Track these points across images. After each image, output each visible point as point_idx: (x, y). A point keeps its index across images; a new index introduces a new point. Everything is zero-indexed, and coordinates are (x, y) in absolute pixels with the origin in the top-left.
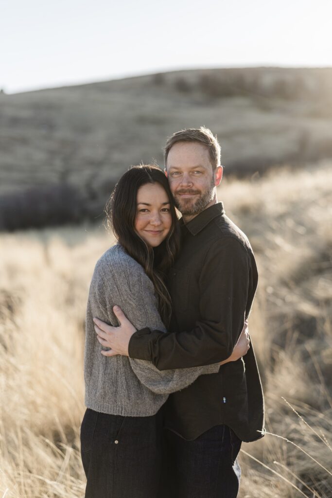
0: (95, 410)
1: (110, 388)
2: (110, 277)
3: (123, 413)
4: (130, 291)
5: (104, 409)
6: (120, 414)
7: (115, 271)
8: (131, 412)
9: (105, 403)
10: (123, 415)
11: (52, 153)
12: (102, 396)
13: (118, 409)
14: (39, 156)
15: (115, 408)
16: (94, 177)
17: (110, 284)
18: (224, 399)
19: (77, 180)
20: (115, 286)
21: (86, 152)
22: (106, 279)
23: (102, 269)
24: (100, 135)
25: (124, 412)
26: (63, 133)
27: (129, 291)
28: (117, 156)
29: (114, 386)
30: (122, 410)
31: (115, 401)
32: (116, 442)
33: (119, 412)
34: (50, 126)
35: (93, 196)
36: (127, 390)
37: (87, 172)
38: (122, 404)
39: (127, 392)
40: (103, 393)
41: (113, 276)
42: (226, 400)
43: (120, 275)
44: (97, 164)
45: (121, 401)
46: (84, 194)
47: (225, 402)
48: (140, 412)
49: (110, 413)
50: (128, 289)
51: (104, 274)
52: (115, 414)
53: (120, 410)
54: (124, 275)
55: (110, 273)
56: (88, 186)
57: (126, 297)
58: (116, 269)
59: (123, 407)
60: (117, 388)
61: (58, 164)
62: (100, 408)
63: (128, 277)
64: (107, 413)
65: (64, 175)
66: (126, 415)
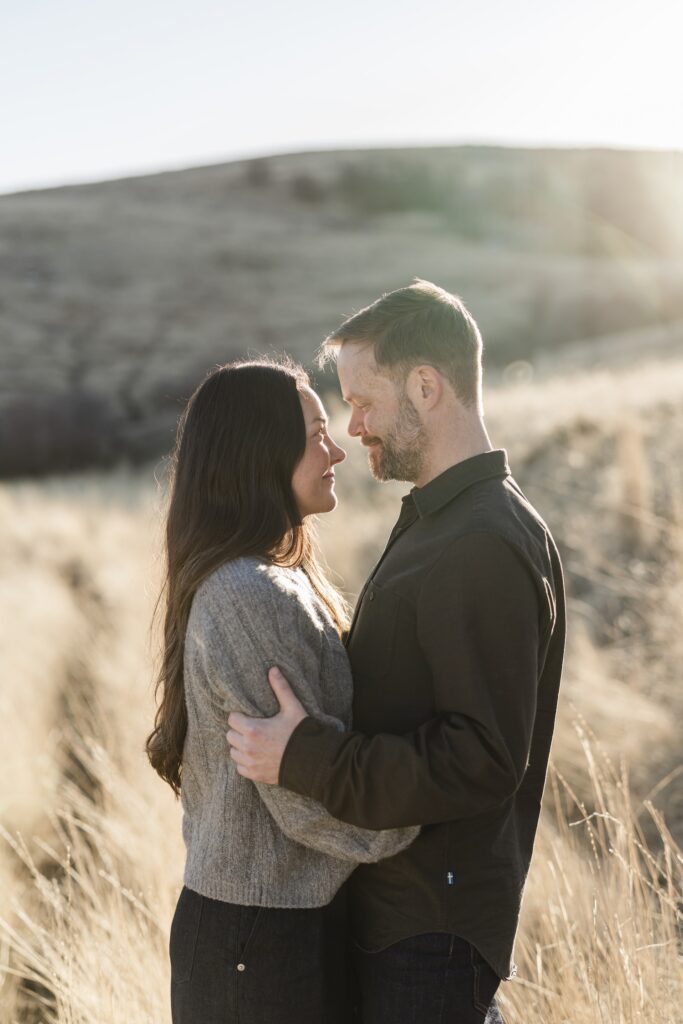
0: (204, 894)
1: (238, 851)
2: (232, 615)
3: (264, 900)
4: (280, 641)
5: (224, 894)
6: (258, 905)
7: (242, 603)
8: (281, 898)
9: (224, 882)
10: (263, 905)
11: (51, 329)
12: (217, 865)
13: (252, 891)
14: (26, 335)
15: (246, 890)
16: (135, 376)
17: (232, 630)
18: (450, 876)
19: (102, 382)
20: (244, 633)
21: (118, 327)
22: (222, 621)
23: (214, 599)
24: (144, 292)
25: (267, 898)
26: (71, 288)
27: (278, 642)
28: (177, 335)
29: (245, 845)
30: (261, 895)
31: (248, 876)
32: (241, 967)
33: (254, 899)
34: (43, 272)
35: (135, 414)
36: (276, 851)
37: (122, 367)
38: (262, 882)
39: (274, 856)
40: (220, 861)
41: (239, 612)
42: (453, 879)
43: (256, 611)
44: (142, 351)
45: (260, 875)
46: (117, 410)
47: (450, 882)
48: (299, 898)
49: (236, 902)
50: (275, 639)
51: (218, 610)
52: (247, 904)
53: (258, 893)
54: (264, 610)
55: (232, 608)
56: (124, 394)
57: (271, 654)
58: (247, 598)
59: (264, 887)
60: (252, 848)
61: (63, 351)
62: (213, 892)
63: (275, 613)
64: (231, 902)
65: (77, 372)
66: (269, 906)
